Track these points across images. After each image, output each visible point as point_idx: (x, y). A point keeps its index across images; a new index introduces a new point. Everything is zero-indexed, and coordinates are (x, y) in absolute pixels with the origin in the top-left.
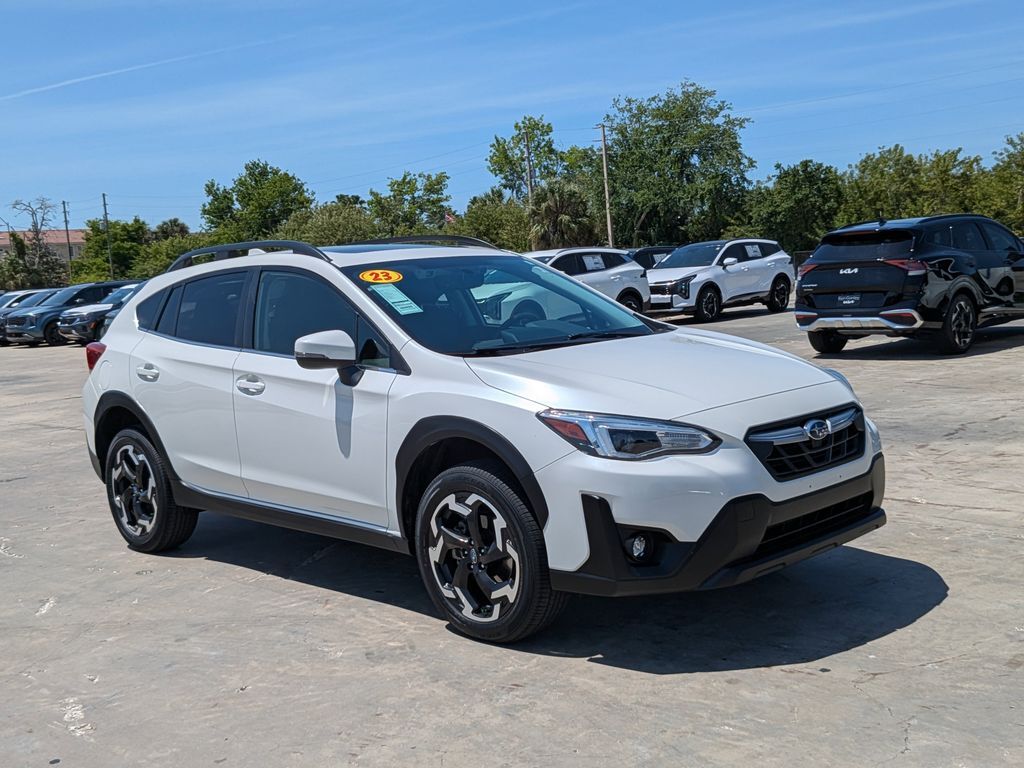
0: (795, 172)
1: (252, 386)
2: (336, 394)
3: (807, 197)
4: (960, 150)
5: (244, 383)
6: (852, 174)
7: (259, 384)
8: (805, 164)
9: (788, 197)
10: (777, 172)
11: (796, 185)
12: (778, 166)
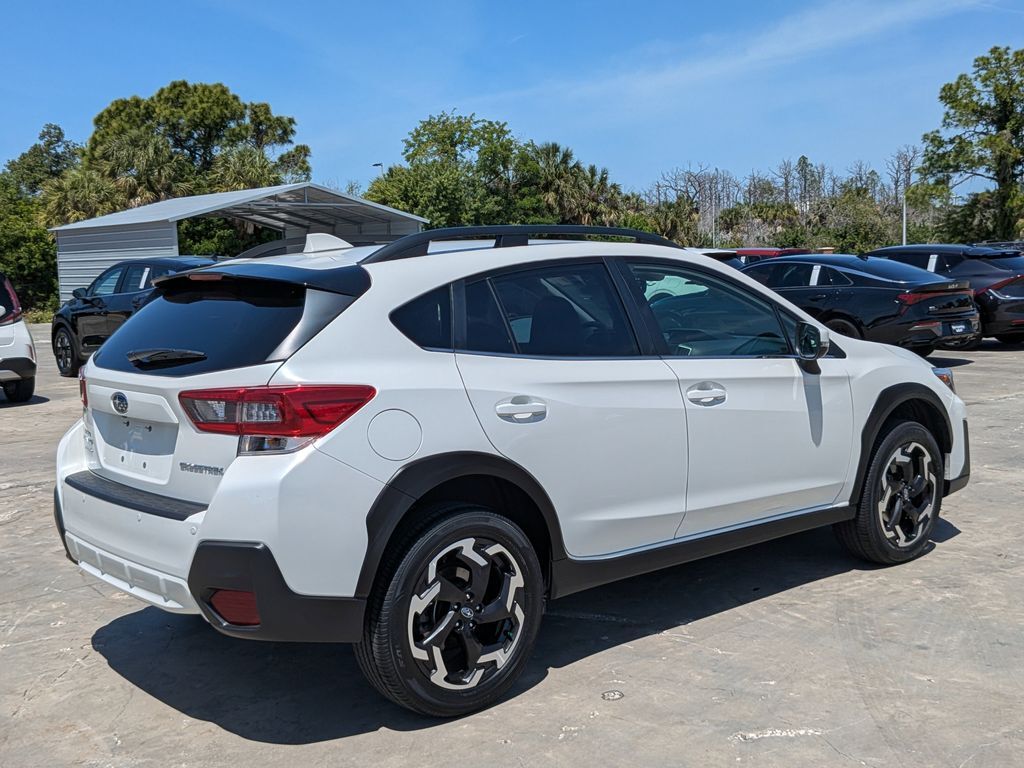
1: (707, 395)
2: (805, 386)
5: (695, 393)
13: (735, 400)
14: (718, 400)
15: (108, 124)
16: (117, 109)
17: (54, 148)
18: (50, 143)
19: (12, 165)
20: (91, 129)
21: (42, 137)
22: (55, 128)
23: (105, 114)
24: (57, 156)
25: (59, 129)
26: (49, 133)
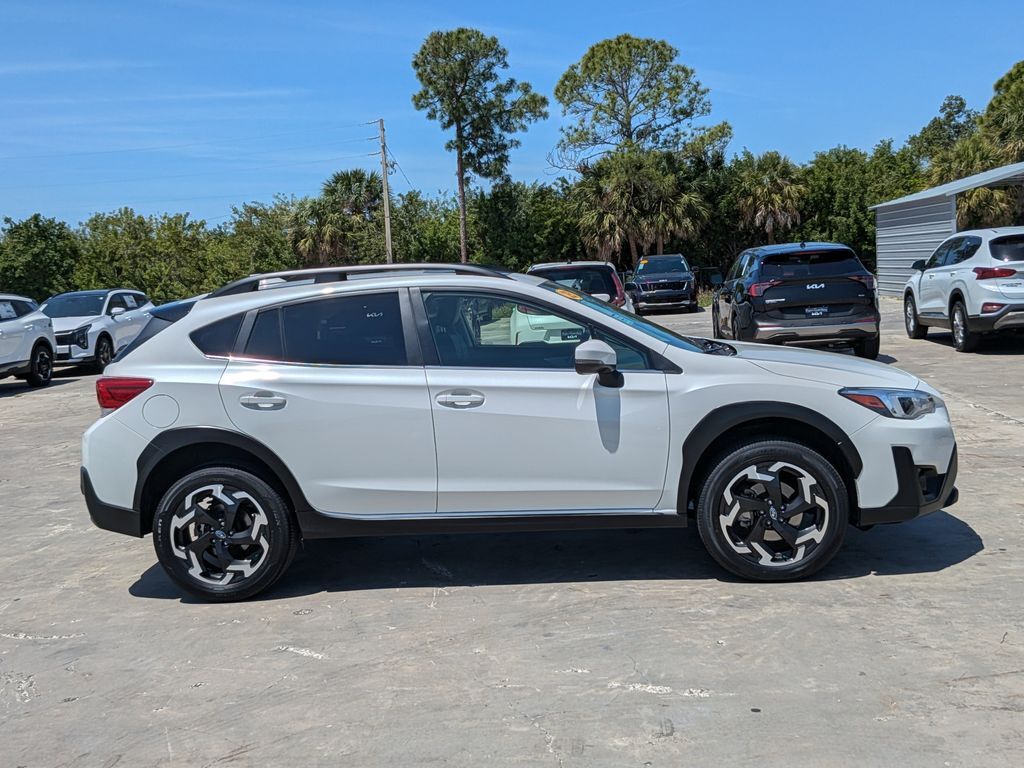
0: (26, 225)
3: (43, 252)
4: (188, 214)
6: (83, 231)
7: (475, 397)
8: (36, 217)
9: (23, 252)
10: (7, 226)
11: (29, 241)
12: (7, 220)
13: (491, 406)
14: (474, 404)
15: (1008, 88)
16: (1018, 71)
17: (954, 119)
18: (950, 116)
19: (913, 140)
20: (990, 95)
21: (943, 110)
22: (957, 99)
23: (1006, 78)
24: (957, 126)
25: (961, 99)
26: (950, 105)
